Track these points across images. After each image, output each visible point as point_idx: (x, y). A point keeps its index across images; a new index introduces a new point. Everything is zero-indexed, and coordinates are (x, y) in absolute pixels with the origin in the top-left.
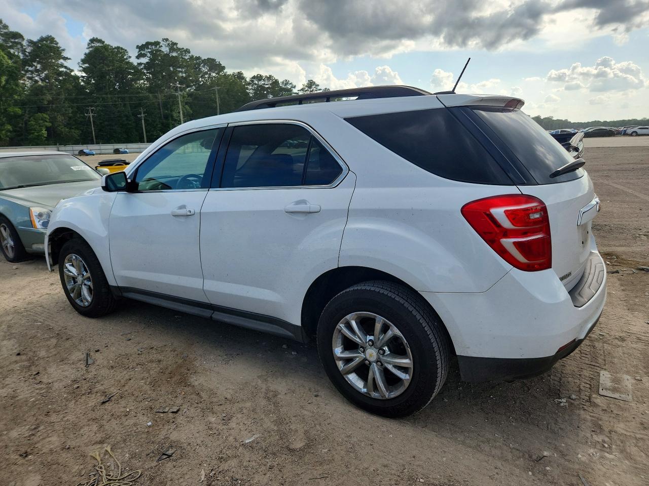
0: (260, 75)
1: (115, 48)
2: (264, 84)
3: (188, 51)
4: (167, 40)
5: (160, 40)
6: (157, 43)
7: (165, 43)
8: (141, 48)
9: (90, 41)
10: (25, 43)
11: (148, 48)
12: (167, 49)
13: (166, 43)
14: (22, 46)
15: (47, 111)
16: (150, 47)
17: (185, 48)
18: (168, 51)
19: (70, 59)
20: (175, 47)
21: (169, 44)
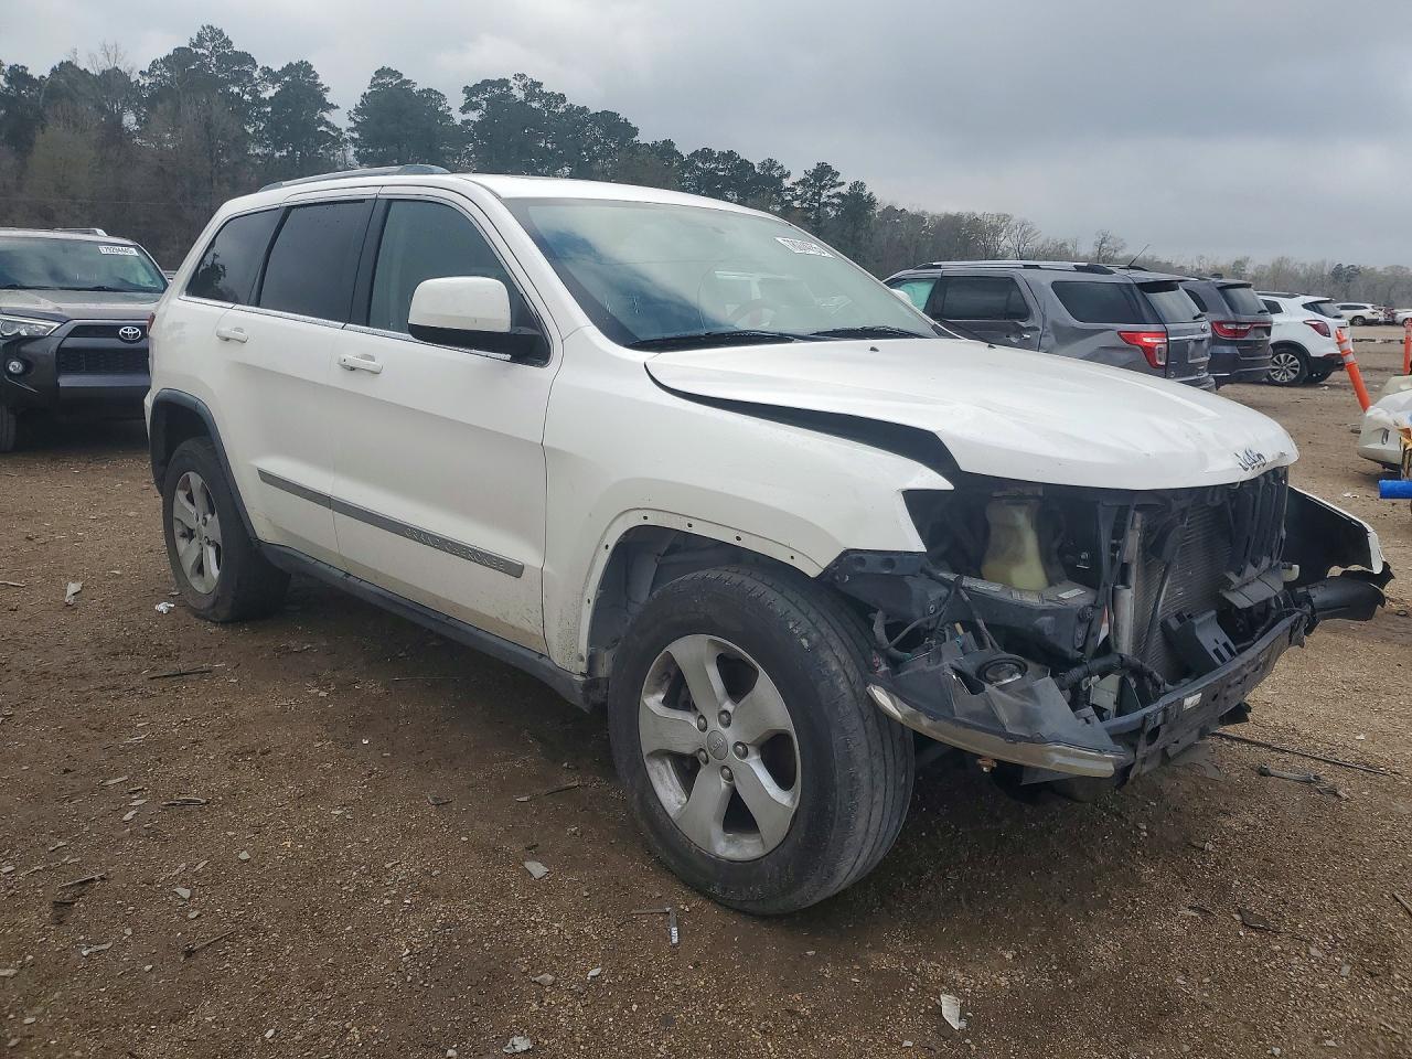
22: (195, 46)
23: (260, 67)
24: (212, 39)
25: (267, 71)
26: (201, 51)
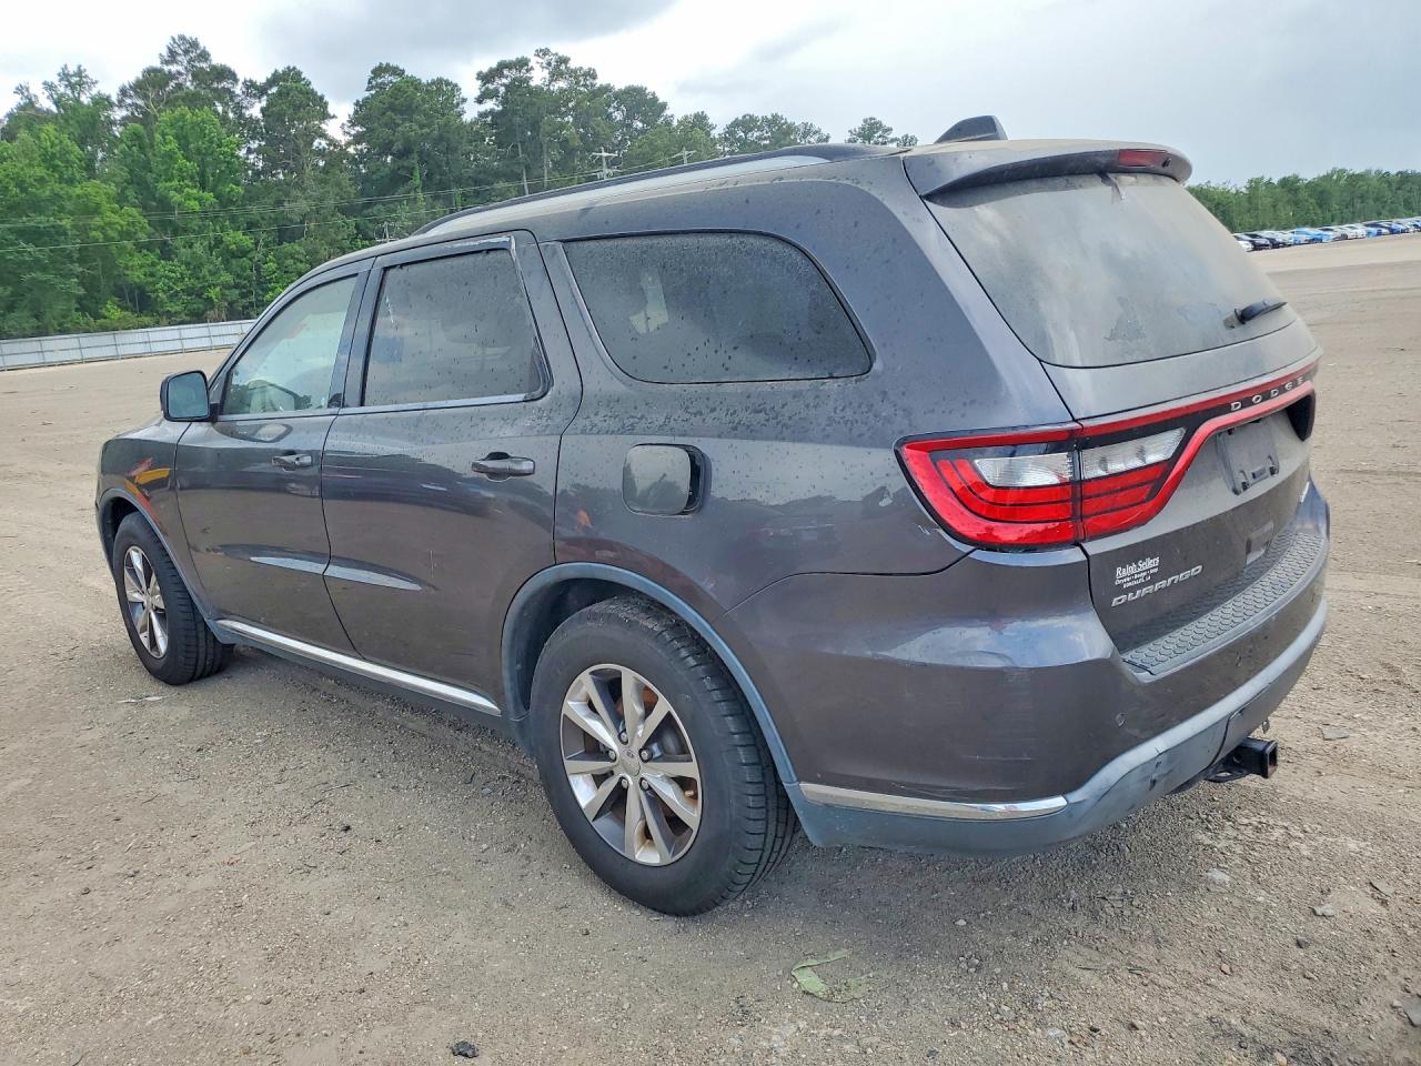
0: (751, 117)
1: (433, 83)
2: (760, 138)
3: (592, 74)
4: (545, 52)
5: (530, 54)
6: (522, 63)
7: (540, 60)
8: (486, 78)
9: (373, 72)
10: (238, 89)
11: (502, 76)
12: (546, 73)
13: (544, 61)
14: (232, 95)
15: (299, 238)
16: (506, 72)
17: (585, 68)
18: (548, 76)
19: (334, 117)
20: (563, 67)
21: (549, 64)
22: (167, 63)
23: (242, 80)
24: (186, 52)
25: (250, 85)
26: (174, 68)
